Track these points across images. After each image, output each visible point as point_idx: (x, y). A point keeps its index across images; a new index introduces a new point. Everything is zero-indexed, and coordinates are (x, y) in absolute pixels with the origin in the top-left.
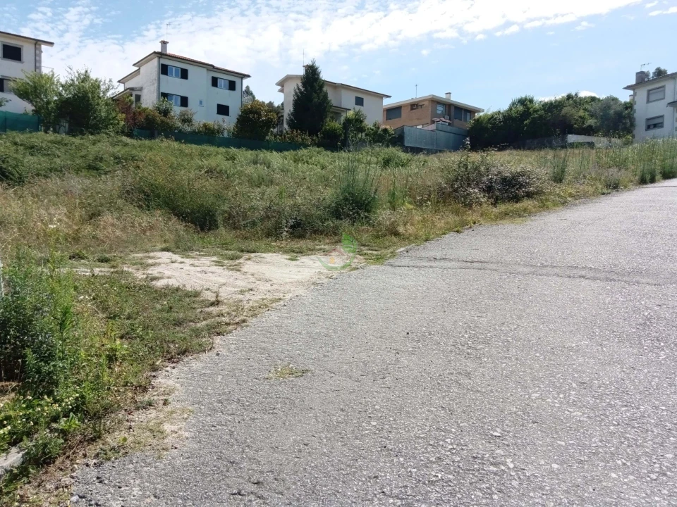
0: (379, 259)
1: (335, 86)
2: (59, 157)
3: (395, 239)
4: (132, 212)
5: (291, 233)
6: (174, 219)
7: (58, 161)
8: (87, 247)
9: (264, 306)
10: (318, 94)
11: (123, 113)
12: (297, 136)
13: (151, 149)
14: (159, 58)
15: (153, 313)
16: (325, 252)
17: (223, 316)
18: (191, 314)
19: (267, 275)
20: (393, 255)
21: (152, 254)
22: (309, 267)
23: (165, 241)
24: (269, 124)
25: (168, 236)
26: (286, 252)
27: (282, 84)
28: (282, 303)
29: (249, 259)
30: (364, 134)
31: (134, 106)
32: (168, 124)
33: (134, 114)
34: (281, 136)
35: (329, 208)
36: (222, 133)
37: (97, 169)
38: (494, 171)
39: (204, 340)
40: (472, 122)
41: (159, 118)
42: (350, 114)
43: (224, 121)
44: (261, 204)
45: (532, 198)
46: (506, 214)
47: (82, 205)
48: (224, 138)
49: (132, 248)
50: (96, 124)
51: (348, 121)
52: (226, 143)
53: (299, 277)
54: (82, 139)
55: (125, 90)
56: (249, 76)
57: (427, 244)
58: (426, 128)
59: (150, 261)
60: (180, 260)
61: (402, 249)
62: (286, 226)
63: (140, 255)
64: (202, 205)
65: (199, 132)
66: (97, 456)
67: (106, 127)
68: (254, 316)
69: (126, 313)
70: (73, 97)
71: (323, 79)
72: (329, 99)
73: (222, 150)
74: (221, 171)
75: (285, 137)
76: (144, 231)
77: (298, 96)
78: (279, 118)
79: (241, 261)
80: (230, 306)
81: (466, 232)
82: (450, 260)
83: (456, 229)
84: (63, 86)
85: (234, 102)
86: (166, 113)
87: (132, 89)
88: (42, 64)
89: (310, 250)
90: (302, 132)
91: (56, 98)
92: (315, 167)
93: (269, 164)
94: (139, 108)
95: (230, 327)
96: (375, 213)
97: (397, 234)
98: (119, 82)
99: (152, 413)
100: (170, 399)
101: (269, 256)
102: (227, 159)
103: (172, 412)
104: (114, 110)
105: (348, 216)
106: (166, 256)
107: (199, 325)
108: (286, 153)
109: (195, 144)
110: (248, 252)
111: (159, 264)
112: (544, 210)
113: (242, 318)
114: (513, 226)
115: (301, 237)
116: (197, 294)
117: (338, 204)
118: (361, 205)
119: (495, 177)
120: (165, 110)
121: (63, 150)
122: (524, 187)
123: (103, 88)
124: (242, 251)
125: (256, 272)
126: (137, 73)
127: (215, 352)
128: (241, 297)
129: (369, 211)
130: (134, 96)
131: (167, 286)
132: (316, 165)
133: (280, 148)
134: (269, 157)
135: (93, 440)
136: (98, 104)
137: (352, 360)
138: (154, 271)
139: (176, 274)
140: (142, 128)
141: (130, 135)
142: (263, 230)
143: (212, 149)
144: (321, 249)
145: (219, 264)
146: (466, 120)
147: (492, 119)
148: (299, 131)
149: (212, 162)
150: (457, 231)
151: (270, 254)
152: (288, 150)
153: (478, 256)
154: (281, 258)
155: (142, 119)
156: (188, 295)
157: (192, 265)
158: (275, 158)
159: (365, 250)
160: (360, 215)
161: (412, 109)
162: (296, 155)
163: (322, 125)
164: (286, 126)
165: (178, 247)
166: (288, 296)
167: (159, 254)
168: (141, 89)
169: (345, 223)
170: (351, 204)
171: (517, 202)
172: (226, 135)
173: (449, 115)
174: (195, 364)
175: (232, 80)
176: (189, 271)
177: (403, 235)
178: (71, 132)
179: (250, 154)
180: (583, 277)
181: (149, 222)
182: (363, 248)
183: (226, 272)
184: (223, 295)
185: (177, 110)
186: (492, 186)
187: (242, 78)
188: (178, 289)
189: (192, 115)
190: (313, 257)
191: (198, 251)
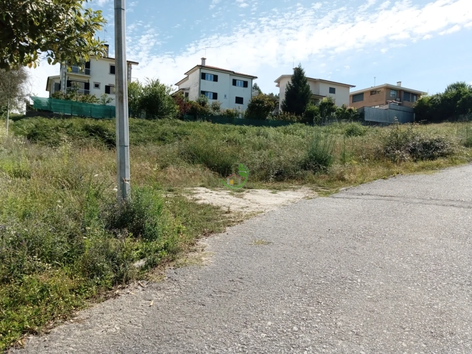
0: (327, 194)
1: (314, 81)
2: (141, 133)
3: (341, 182)
4: (184, 165)
5: (275, 179)
6: (207, 169)
7: (141, 135)
8: (162, 183)
9: (253, 215)
10: (303, 88)
11: (178, 104)
12: (287, 116)
13: (194, 127)
14: (200, 69)
15: (196, 215)
16: (294, 189)
17: (231, 218)
18: (215, 217)
19: (258, 201)
20: (337, 192)
21: (195, 188)
22: (282, 197)
23: (202, 181)
24: (269, 108)
25: (204, 178)
26: (271, 189)
27: (278, 81)
28: (263, 214)
29: (248, 192)
30: (334, 113)
31: (184, 100)
32: (205, 111)
33: (185, 105)
34: (276, 116)
35: (300, 163)
36: (238, 116)
37: (164, 140)
38: (418, 138)
39: (221, 228)
40: (417, 102)
41: (200, 107)
42: (325, 100)
43: (239, 108)
44: (258, 161)
45: (445, 157)
46: (423, 168)
47: (158, 161)
48: (239, 119)
49: (185, 184)
50: (162, 112)
51: (324, 105)
52: (240, 122)
53: (276, 202)
54: (154, 122)
55: (179, 90)
56: (256, 78)
57: (361, 186)
58: (381, 108)
59: (194, 192)
60: (210, 191)
61: (343, 189)
62: (272, 174)
63: (189, 188)
64: (224, 162)
65: (224, 115)
66: (174, 266)
67: (168, 114)
68: (248, 219)
69: (184, 214)
70: (149, 96)
71: (306, 76)
72: (310, 90)
73: (238, 127)
74: (236, 140)
75: (279, 117)
76: (191, 176)
77: (289, 89)
78: (276, 104)
79: (244, 193)
80: (235, 213)
81: (390, 179)
82: (371, 195)
83: (383, 177)
84: (143, 89)
85: (247, 95)
86: (203, 104)
87: (183, 89)
88: (132, 76)
89: (285, 188)
90: (291, 113)
91: (139, 97)
92: (298, 137)
93: (267, 135)
94: (188, 101)
95: (235, 223)
96: (330, 166)
97: (343, 180)
98: (176, 85)
99: (197, 254)
100: (205, 249)
101: (260, 191)
102: (241, 133)
103: (205, 254)
104: (173, 103)
105: (312, 168)
106: (202, 189)
107: (219, 221)
108: (279, 128)
109: (221, 123)
110: (248, 188)
111: (199, 193)
112: (452, 166)
113: (241, 219)
114: (424, 175)
115: (282, 180)
116: (218, 208)
117: (306, 161)
118: (322, 161)
119: (418, 143)
120: (203, 102)
121: (143, 129)
122: (440, 149)
123: (167, 90)
124: (245, 188)
125: (251, 199)
126: (186, 79)
127: (226, 233)
128: (242, 210)
129: (326, 165)
130: (184, 93)
131: (204, 204)
132: (299, 135)
133: (275, 125)
134: (267, 131)
135: (172, 261)
136: (164, 99)
137: (295, 239)
138: (197, 196)
139: (208, 198)
140: (189, 114)
141: (182, 119)
142: (258, 176)
143: (232, 126)
144: (292, 188)
145: (231, 194)
146: (413, 101)
147: (432, 100)
148: (289, 113)
149: (231, 135)
150: (384, 179)
151: (261, 190)
152: (280, 126)
153: (391, 193)
154: (267, 192)
155: (189, 108)
156: (214, 208)
157: (217, 194)
158: (271, 131)
159: (320, 188)
160: (319, 167)
161: (371, 94)
162: (286, 129)
163: (305, 108)
164: (280, 109)
165: (209, 185)
166: (267, 211)
167: (199, 188)
168: (189, 89)
169: (310, 173)
170: (314, 161)
171: (432, 160)
172: (240, 117)
173: (400, 97)
174: (217, 237)
175: (245, 81)
176: (215, 197)
177: (348, 180)
178: (148, 118)
179: (255, 129)
180: (453, 206)
181: (194, 171)
182: (319, 188)
183: (235, 198)
184: (232, 208)
185: (210, 102)
186: (416, 149)
187: (252, 79)
188: (209, 205)
189: (220, 105)
190: (286, 192)
191: (220, 187)
